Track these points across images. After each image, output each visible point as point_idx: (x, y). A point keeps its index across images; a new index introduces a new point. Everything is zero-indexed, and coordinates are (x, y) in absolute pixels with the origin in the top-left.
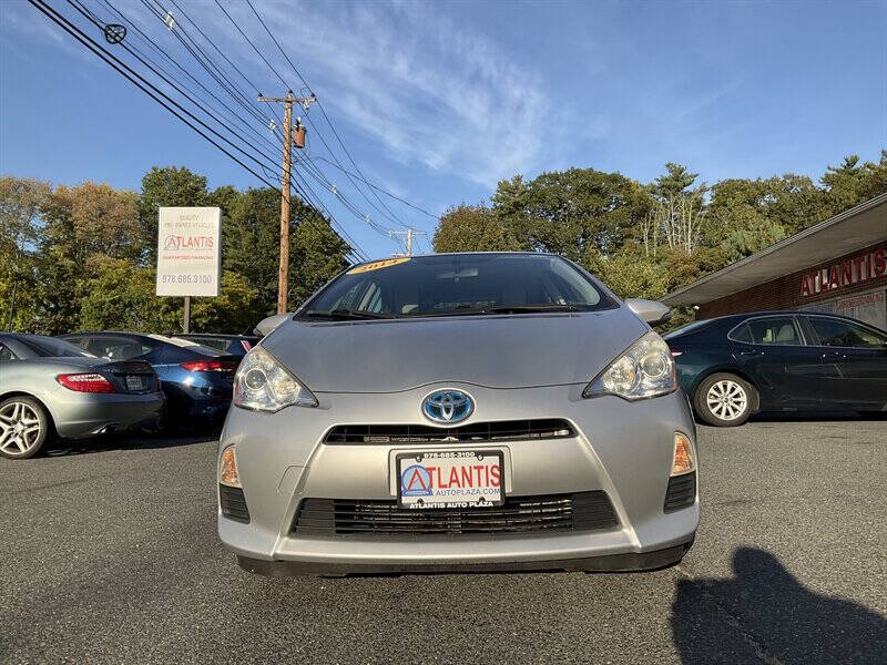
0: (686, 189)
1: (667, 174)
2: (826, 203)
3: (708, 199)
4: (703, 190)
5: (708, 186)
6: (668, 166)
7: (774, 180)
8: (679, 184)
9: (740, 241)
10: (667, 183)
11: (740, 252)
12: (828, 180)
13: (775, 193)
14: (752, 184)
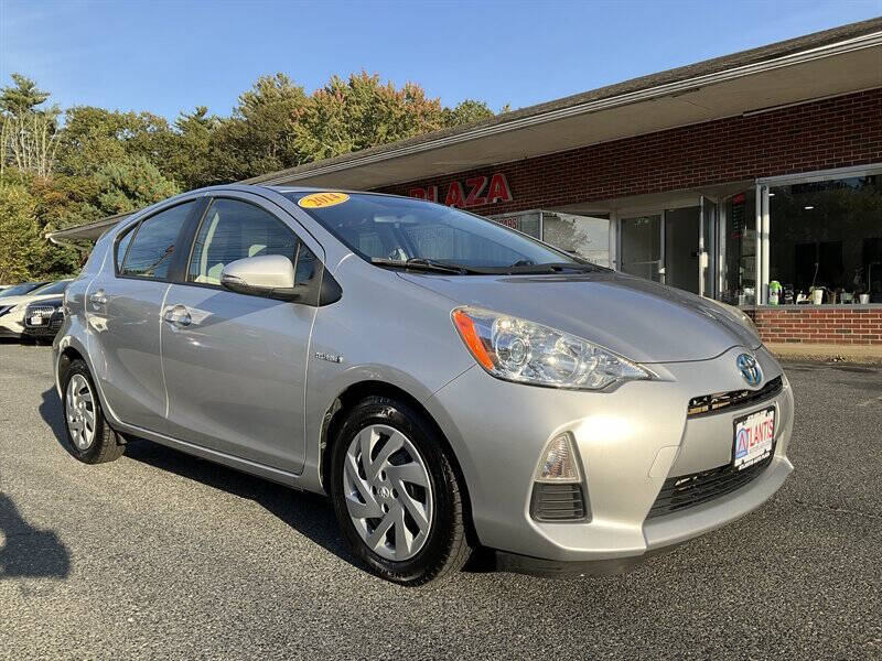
0: (36, 107)
1: (14, 86)
2: (182, 147)
3: (62, 123)
4: (56, 112)
5: (63, 108)
6: (14, 77)
7: (131, 116)
8: (30, 100)
9: (116, 174)
10: (12, 95)
11: (116, 185)
12: (183, 126)
13: (133, 129)
14: (113, 116)
